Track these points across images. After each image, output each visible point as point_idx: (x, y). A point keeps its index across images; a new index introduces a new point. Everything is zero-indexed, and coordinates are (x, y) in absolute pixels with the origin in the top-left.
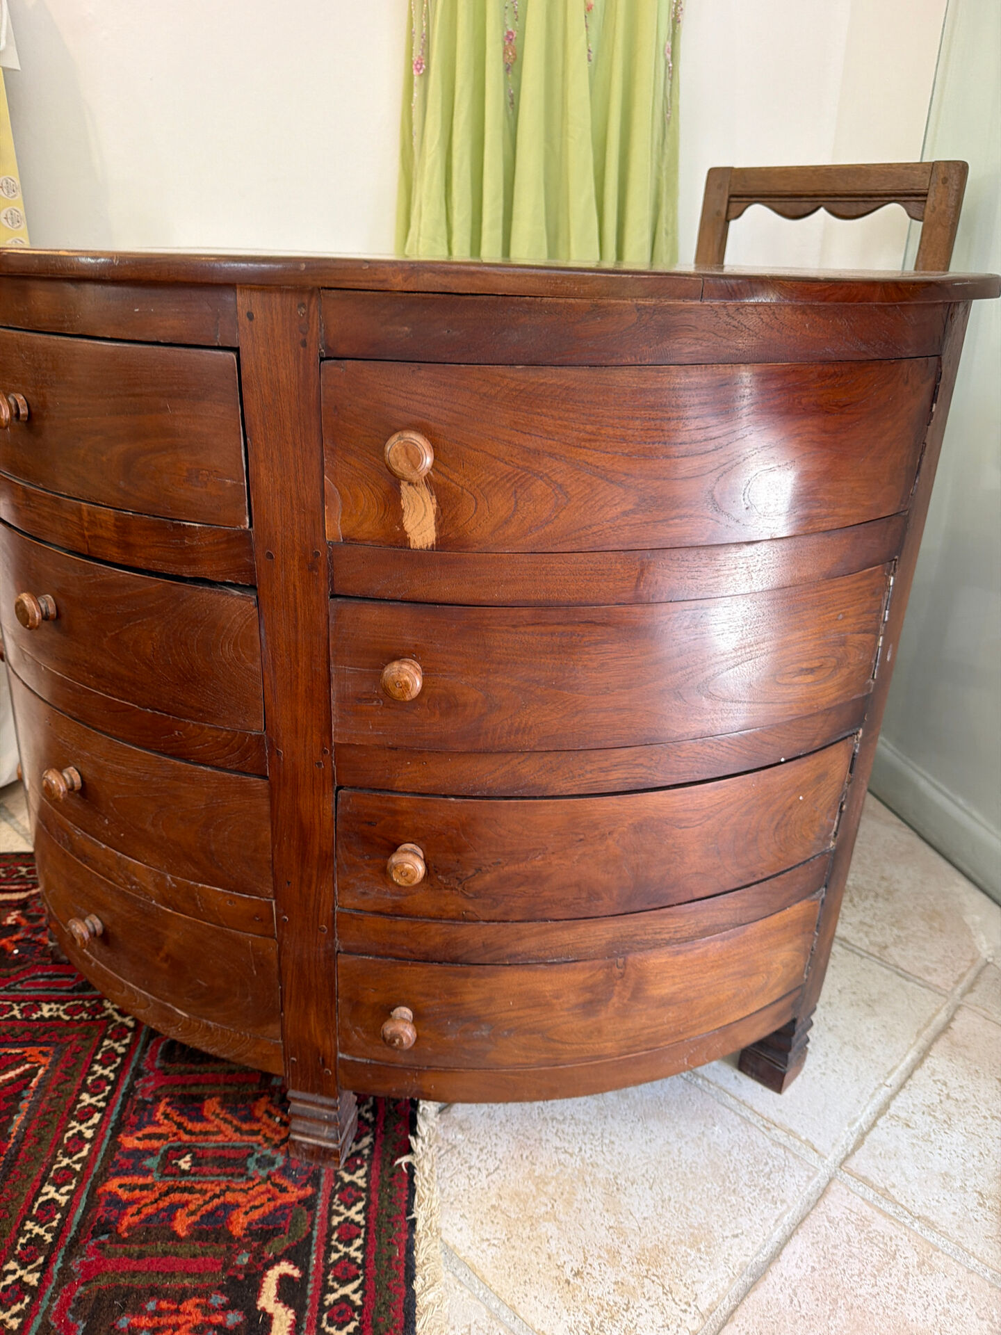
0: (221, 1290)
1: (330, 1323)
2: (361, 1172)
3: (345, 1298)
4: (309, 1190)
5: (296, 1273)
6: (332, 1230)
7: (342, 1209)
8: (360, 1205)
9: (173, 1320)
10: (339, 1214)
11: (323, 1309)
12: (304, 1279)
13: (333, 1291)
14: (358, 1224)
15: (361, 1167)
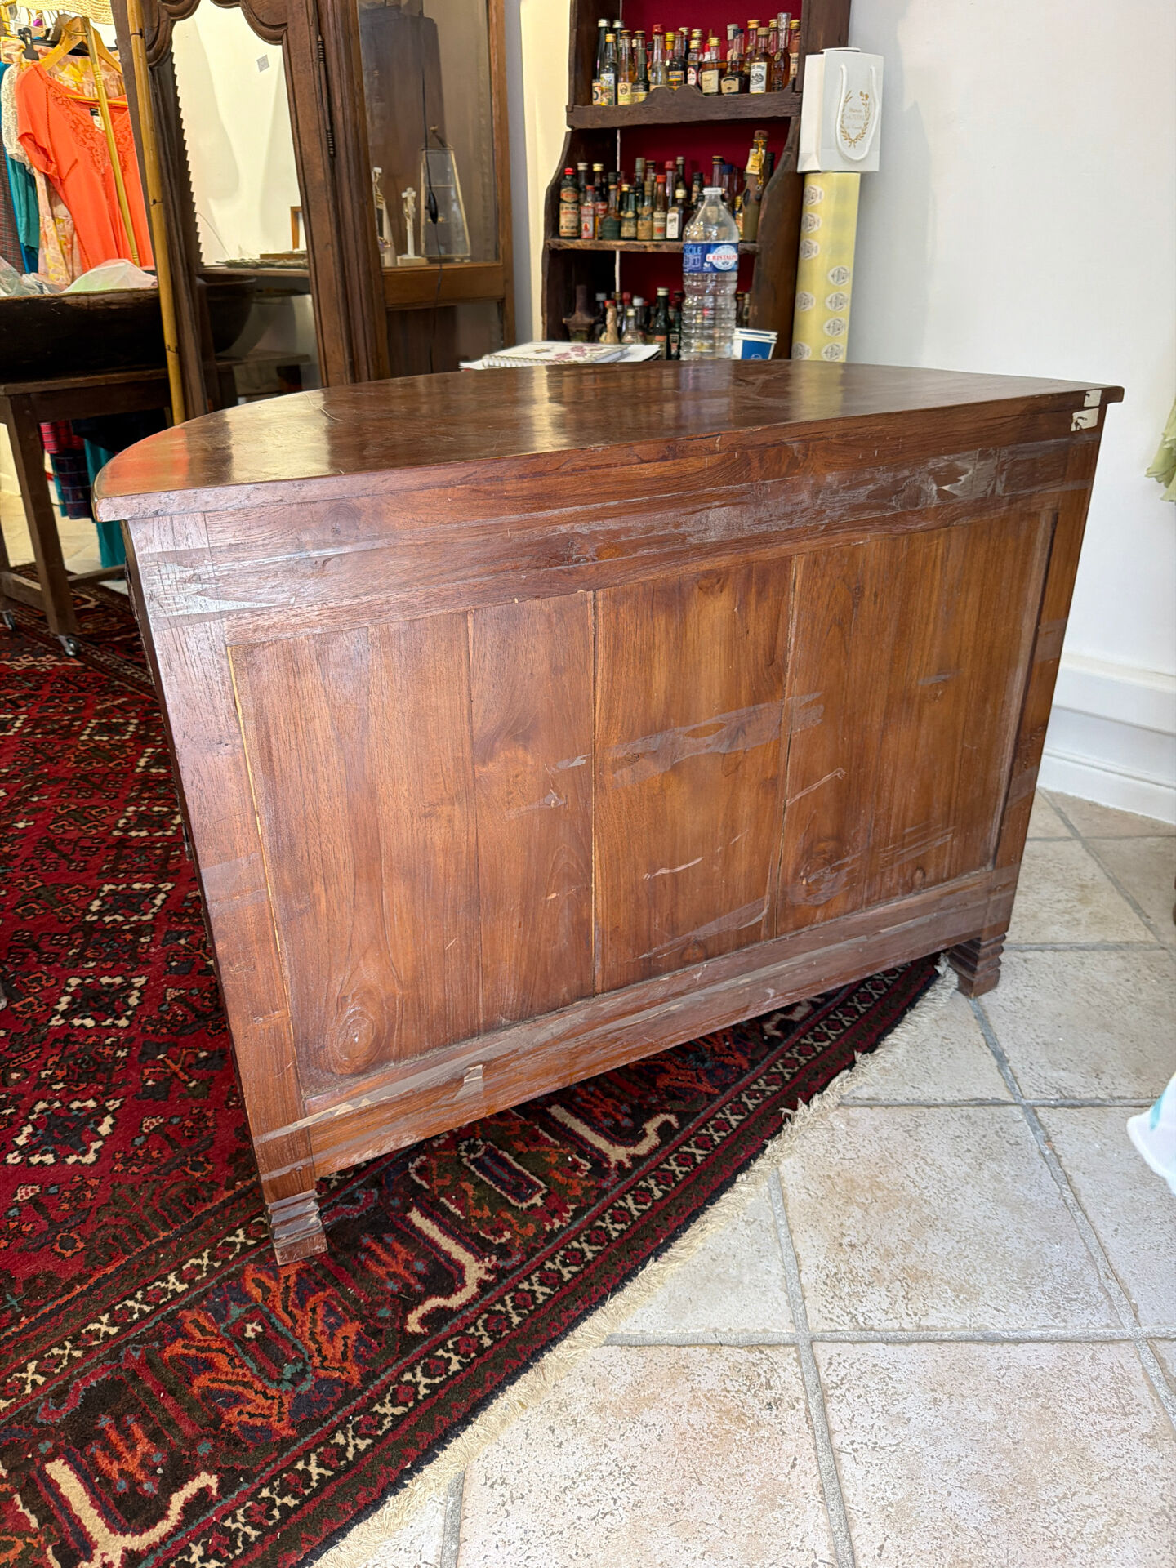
0: (631, 1106)
1: (675, 1160)
2: (755, 1102)
3: (693, 1154)
4: (717, 1091)
5: (676, 1125)
6: (713, 1118)
7: (728, 1112)
8: (740, 1117)
9: (598, 1102)
10: (724, 1113)
11: (676, 1151)
12: (677, 1131)
13: (689, 1146)
14: (731, 1125)
15: (758, 1098)
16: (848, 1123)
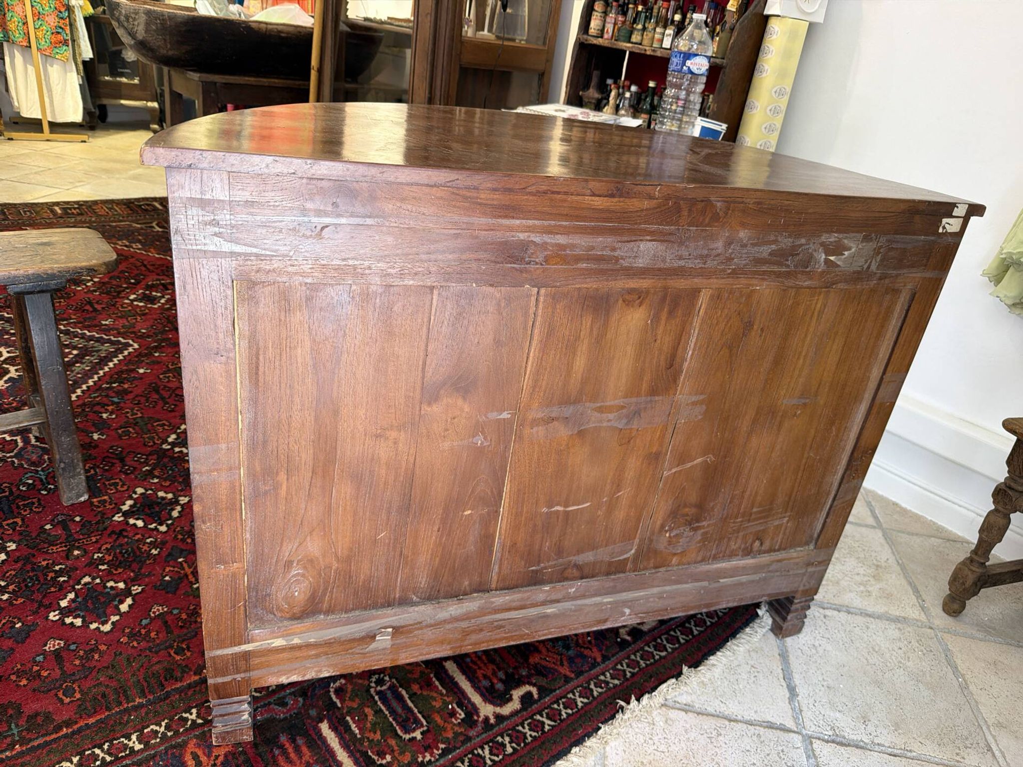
0: (506, 674)
1: (528, 725)
2: (600, 690)
3: (543, 723)
4: (573, 675)
5: (536, 696)
6: (565, 697)
7: (577, 694)
8: (585, 700)
9: (482, 665)
10: (574, 695)
11: (531, 717)
12: (536, 702)
13: (542, 716)
14: (577, 705)
15: (602, 688)
16: (666, 722)
